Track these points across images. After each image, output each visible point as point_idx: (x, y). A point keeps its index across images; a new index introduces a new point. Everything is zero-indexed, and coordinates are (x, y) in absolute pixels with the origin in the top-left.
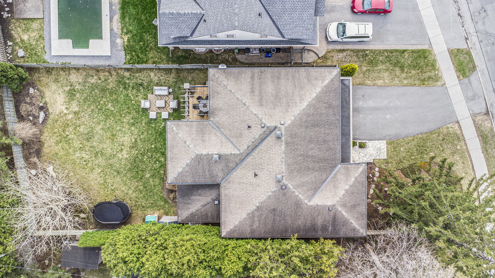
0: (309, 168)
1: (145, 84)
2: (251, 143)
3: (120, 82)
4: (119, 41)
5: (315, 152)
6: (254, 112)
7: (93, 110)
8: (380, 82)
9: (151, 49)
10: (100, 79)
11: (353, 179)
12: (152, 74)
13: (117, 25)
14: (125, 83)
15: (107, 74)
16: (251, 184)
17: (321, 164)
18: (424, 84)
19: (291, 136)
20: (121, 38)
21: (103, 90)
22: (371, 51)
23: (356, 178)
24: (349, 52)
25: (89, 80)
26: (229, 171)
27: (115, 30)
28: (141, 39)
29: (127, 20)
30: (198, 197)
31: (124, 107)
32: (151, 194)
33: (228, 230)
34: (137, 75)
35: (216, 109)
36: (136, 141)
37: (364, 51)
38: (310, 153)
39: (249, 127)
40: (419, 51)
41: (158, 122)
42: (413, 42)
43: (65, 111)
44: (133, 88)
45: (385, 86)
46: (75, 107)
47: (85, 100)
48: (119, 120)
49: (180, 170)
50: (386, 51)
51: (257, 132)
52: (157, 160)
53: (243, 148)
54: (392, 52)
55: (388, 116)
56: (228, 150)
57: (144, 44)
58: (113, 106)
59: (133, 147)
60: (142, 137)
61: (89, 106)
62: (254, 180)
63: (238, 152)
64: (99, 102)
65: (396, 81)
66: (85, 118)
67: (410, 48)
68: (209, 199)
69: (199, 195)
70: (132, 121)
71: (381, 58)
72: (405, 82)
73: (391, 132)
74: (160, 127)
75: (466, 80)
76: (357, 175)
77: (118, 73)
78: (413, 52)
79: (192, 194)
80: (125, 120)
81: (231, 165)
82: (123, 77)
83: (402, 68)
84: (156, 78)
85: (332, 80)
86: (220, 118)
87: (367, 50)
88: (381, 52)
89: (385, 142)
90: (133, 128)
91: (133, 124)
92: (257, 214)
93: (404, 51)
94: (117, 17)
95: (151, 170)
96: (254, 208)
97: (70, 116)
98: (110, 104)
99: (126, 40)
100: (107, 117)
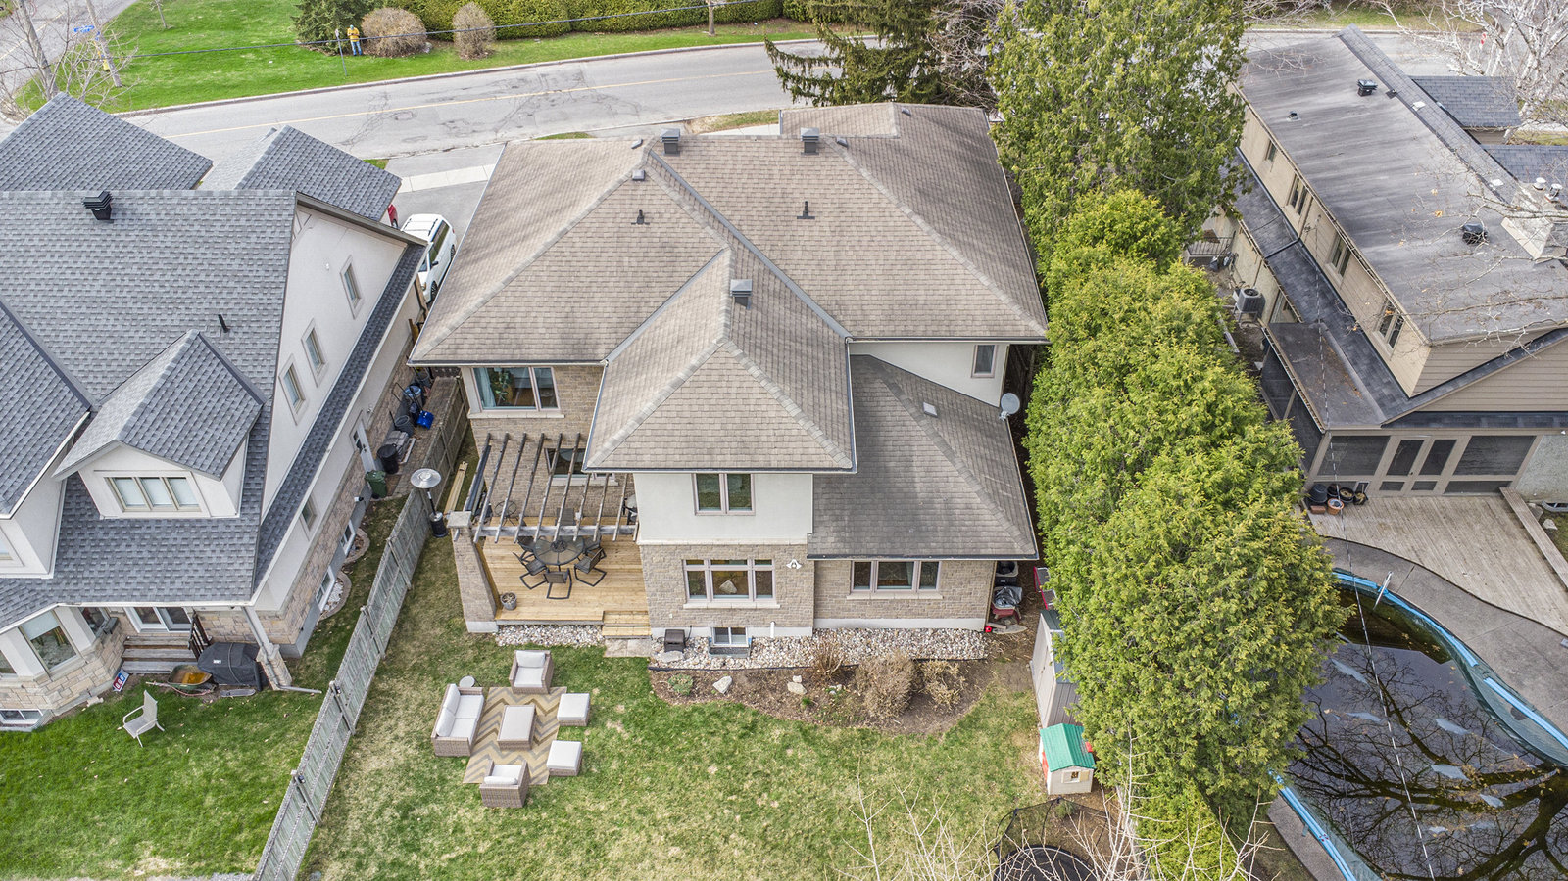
1: (411, 792)
2: (696, 216)
6: (593, 203)
12: (373, 764)
16: (839, 231)
28: (191, 799)
30: (918, 473)
32: (942, 779)
33: (1016, 310)
34: (353, 825)
35: (565, 336)
36: (680, 840)
39: (641, 218)
41: (602, 746)
44: (411, 847)
49: (793, 410)
51: (659, 196)
52: (780, 754)
56: (717, 280)
57: (219, 790)
59: (712, 851)
60: (662, 813)
62: (824, 222)
63: (728, 254)
68: (919, 430)
70: (576, 857)
74: (626, 736)
84: (397, 748)
90: (615, 852)
91: (596, 850)
95: (824, 779)
99: (163, 864)
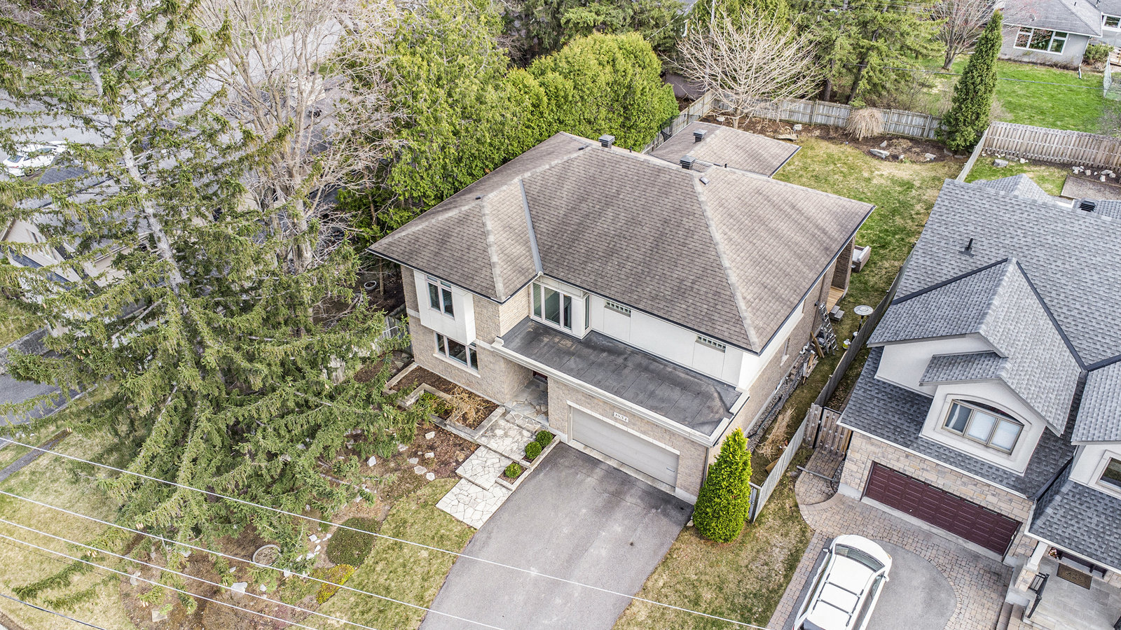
8: (642, 611)
17: (568, 228)
23: (491, 265)
24: (778, 578)
37: (763, 620)
43: (877, 173)
45: (622, 617)
46: (879, 181)
47: (887, 192)
55: (534, 573)
85: (739, 320)
97: (866, 174)
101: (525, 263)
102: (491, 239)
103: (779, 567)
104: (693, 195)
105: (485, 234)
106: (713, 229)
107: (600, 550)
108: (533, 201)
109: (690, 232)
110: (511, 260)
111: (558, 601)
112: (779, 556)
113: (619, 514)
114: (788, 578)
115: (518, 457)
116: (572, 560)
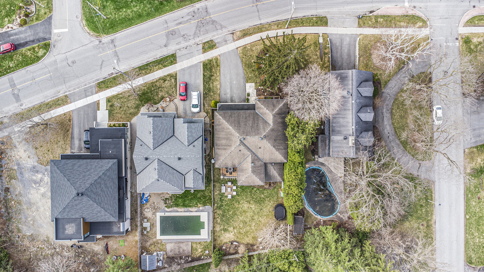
0: (257, 126)
1: (220, 197)
2: (247, 150)
3: (219, 208)
4: (201, 208)
5: (250, 123)
6: (234, 149)
7: (233, 221)
8: (218, 86)
9: (204, 194)
10: (218, 217)
11: (262, 106)
12: (216, 193)
13: (194, 209)
14: (220, 206)
15: (216, 214)
16: (264, 150)
17: (256, 120)
18: (219, 65)
19: (244, 133)
20: (199, 207)
21: (223, 216)
22: (204, 91)
23: (262, 104)
24: (205, 101)
25: (219, 222)
26: (259, 159)
27: (196, 210)
28: (200, 198)
29: (191, 205)
30: (271, 172)
31: (231, 206)
32: (271, 194)
33: (284, 159)
34: (216, 200)
35: (232, 164)
36: (247, 201)
37: (204, 94)
38: (251, 125)
39: (240, 151)
40: (203, 68)
41: (238, 191)
42: (199, 71)
43: (233, 233)
44: (222, 202)
45: (220, 84)
46: (231, 229)
47: (228, 224)
48: (237, 209)
49: (258, 180)
50: (204, 83)
51: (242, 148)
52: (256, 192)
53: (249, 153)
54: (204, 81)
55: (234, 82)
56: (249, 159)
57: (202, 197)
58: (230, 211)
59: (250, 202)
60: (245, 198)
61: (231, 222)
62: (262, 149)
63: (251, 155)
64: (229, 218)
65: (218, 78)
66: (236, 224)
67: (202, 72)
68: (272, 167)
69: (270, 171)
70: (237, 203)
71: (207, 86)
72: (218, 74)
73: (242, 81)
74: (240, 189)
75: (217, 45)
76: (260, 104)
77: (215, 209)
78: (204, 71)
79: (270, 175)
80: (237, 206)
81: (256, 158)
82: (217, 207)
83: (212, 76)
84: (217, 192)
85: (220, 115)
86: (236, 162)
87: (203, 93)
88: (204, 86)
89: (246, 84)
90: (241, 203)
91: (239, 202)
92: (277, 147)
93: (204, 75)
94: (190, 209)
95: (260, 194)
96: (274, 148)
97: (235, 231)
98: (230, 213)
99: (200, 205)
100: (236, 214)
101: (259, 110)
102: (265, 109)
103: (205, 103)
104: (238, 133)
105: (267, 109)
106: (232, 128)
107: (228, 91)
108: (265, 122)
109: (235, 126)
110: (260, 108)
111: (229, 81)
112: (206, 105)
113: (230, 98)
114: (204, 102)
115: (249, 97)
116: (231, 87)
